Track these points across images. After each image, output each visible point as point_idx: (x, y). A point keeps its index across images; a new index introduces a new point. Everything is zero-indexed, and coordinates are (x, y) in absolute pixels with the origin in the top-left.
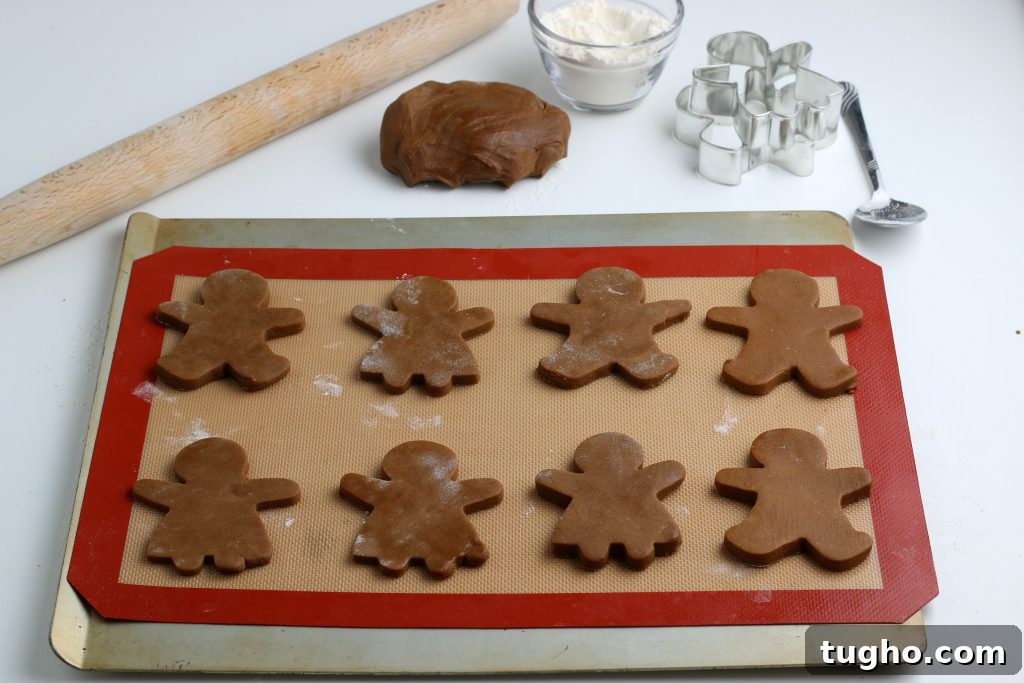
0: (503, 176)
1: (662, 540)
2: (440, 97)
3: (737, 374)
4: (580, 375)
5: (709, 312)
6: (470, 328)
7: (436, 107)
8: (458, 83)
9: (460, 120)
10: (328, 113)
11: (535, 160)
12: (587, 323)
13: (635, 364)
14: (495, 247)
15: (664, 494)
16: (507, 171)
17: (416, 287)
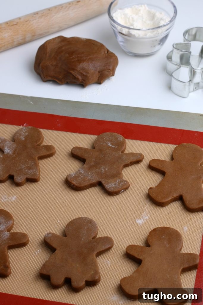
0: (82, 82)
1: (90, 279)
2: (63, 44)
3: (153, 195)
4: (82, 185)
5: (151, 161)
6: (42, 155)
7: (59, 48)
8: (73, 38)
9: (67, 55)
10: (20, 44)
11: (98, 77)
12: (94, 159)
13: (109, 183)
14: (68, 116)
15: (99, 254)
16: (84, 80)
17: (26, 132)
